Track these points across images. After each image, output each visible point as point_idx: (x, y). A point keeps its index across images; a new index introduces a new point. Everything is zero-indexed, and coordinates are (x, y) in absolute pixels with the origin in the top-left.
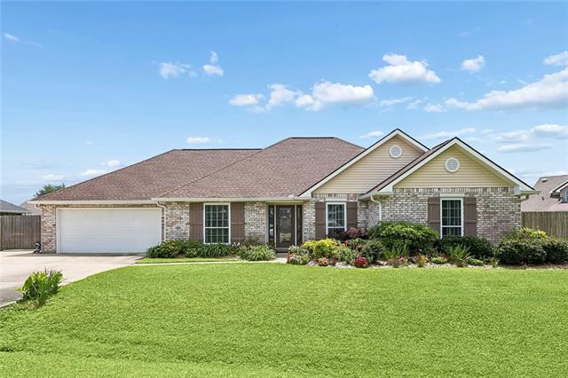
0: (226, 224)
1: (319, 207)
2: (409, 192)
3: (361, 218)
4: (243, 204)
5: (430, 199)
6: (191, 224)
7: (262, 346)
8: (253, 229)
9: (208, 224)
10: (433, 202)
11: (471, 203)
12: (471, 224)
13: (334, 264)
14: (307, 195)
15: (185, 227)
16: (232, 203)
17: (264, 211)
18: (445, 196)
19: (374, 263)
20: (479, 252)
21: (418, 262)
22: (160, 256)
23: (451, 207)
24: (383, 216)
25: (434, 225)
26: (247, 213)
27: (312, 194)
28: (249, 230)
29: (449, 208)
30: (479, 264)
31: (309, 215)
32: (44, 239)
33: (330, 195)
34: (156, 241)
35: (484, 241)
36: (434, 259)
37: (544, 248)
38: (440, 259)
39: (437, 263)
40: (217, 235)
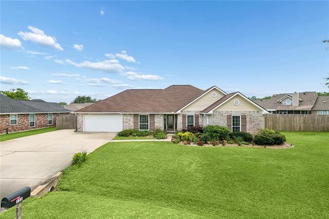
0: (148, 122)
1: (184, 116)
2: (219, 113)
3: (200, 120)
4: (154, 115)
5: (227, 116)
6: (134, 123)
7: (162, 192)
8: (158, 124)
9: (141, 122)
10: (229, 117)
11: (244, 117)
12: (244, 126)
13: (190, 144)
14: (179, 112)
15: (132, 124)
16: (150, 114)
17: (162, 117)
18: (233, 114)
19: (206, 143)
20: (247, 139)
21: (222, 143)
22: (122, 136)
23: (236, 119)
24: (209, 122)
25: (229, 126)
26: (156, 118)
27: (181, 111)
28: (157, 125)
29: (235, 119)
30: (247, 144)
31: (180, 119)
32: (78, 127)
33: (188, 112)
34: (120, 130)
35: (249, 134)
36: (229, 142)
37: (274, 138)
38: (231, 142)
39: (230, 143)
40: (144, 127)
